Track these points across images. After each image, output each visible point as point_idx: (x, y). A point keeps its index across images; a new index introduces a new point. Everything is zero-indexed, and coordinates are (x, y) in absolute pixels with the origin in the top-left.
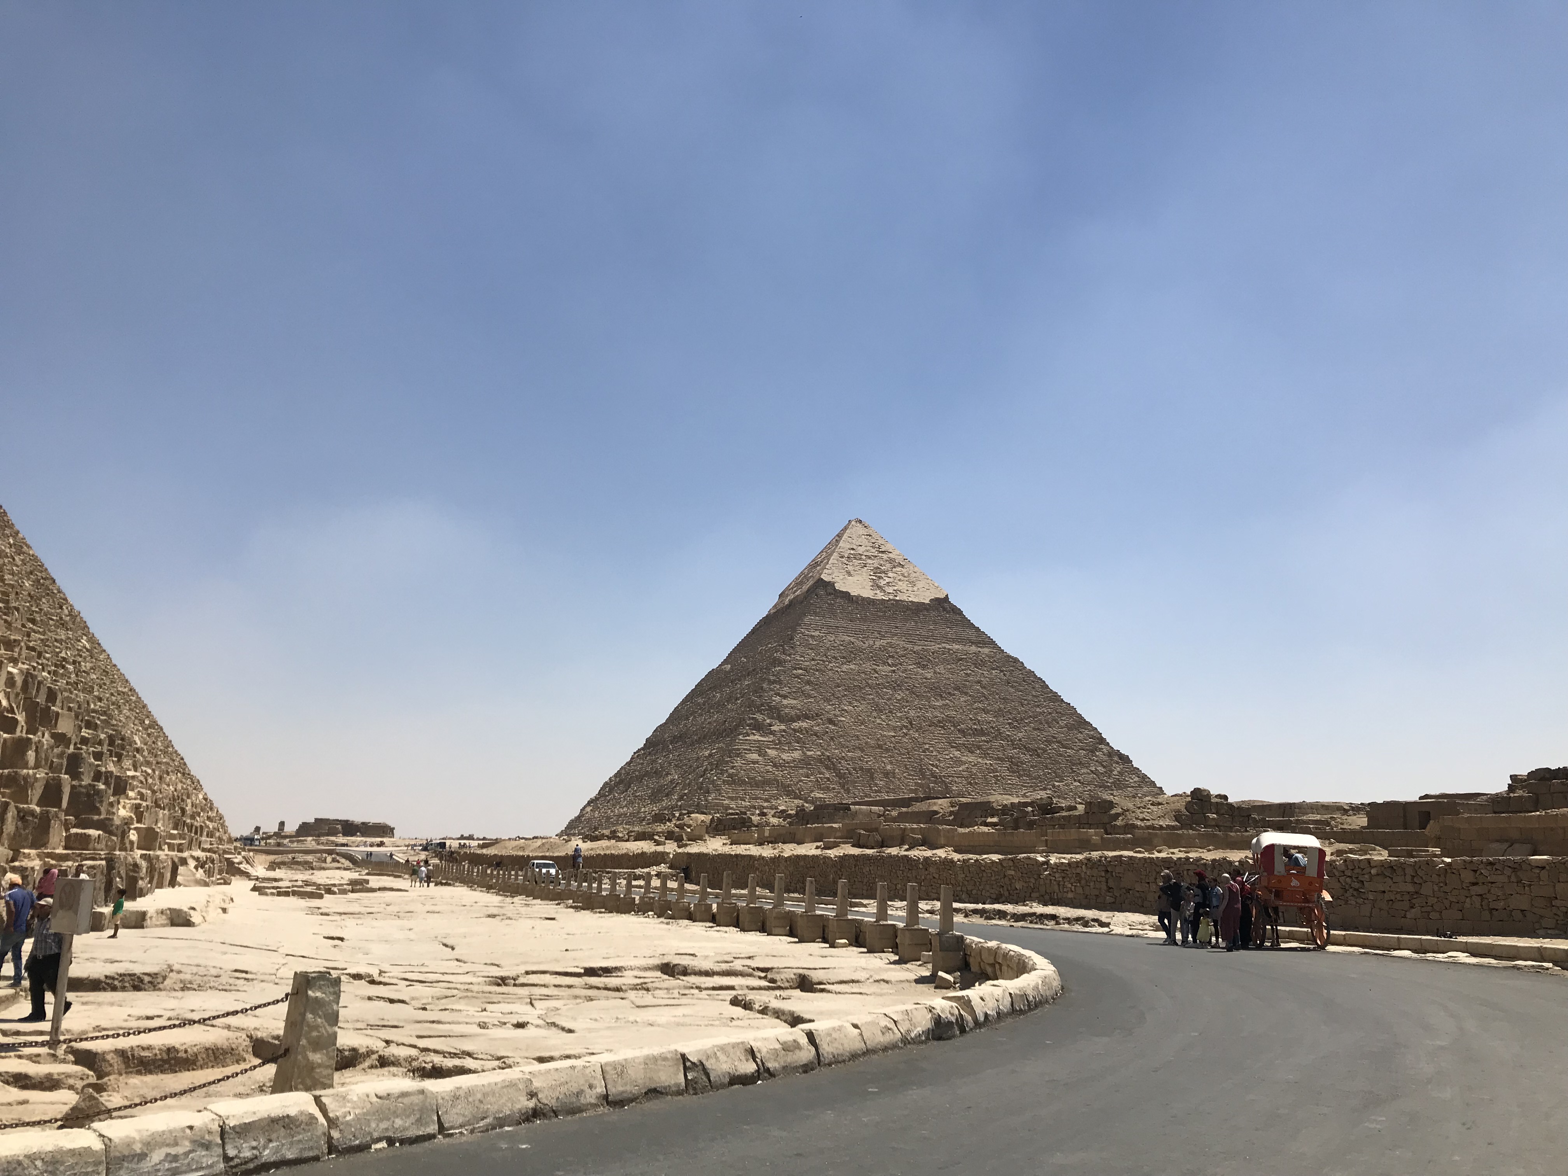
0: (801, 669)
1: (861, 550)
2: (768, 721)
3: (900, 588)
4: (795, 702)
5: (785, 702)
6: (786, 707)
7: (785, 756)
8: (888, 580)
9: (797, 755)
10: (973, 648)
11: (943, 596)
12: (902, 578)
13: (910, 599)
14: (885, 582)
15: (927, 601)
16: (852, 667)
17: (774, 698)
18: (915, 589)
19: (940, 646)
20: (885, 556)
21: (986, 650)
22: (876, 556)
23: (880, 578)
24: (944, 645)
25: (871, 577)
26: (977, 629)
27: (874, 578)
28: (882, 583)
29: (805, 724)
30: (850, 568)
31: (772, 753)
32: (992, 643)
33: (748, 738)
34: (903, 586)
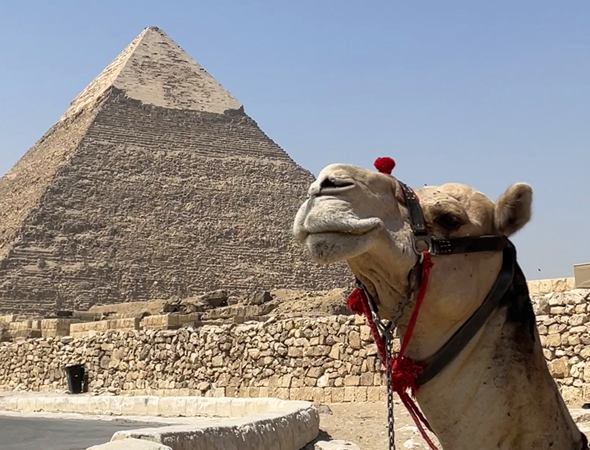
0: (86, 178)
1: (155, 59)
2: (49, 232)
3: (195, 99)
4: (78, 212)
5: (68, 212)
6: (69, 217)
7: (64, 268)
8: (183, 90)
9: (78, 266)
10: (266, 161)
11: (237, 108)
12: (198, 89)
13: (204, 110)
14: (179, 92)
15: (222, 113)
16: (142, 177)
17: (56, 209)
18: (210, 100)
19: (233, 158)
20: (181, 65)
21: (278, 163)
22: (172, 65)
23: (173, 87)
24: (237, 157)
25: (165, 86)
26: (271, 142)
27: (169, 87)
28: (175, 92)
29: (88, 235)
30: (145, 76)
31: (51, 264)
32: (284, 155)
33: (26, 249)
34: (197, 96)
